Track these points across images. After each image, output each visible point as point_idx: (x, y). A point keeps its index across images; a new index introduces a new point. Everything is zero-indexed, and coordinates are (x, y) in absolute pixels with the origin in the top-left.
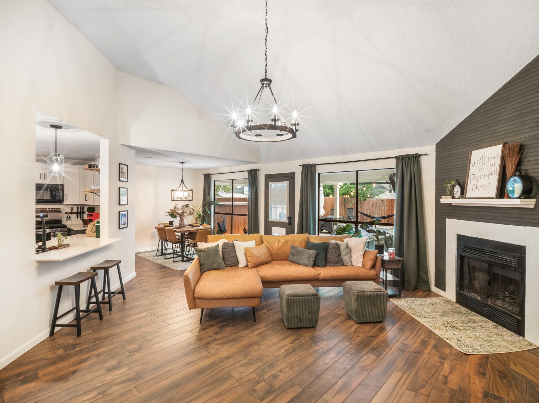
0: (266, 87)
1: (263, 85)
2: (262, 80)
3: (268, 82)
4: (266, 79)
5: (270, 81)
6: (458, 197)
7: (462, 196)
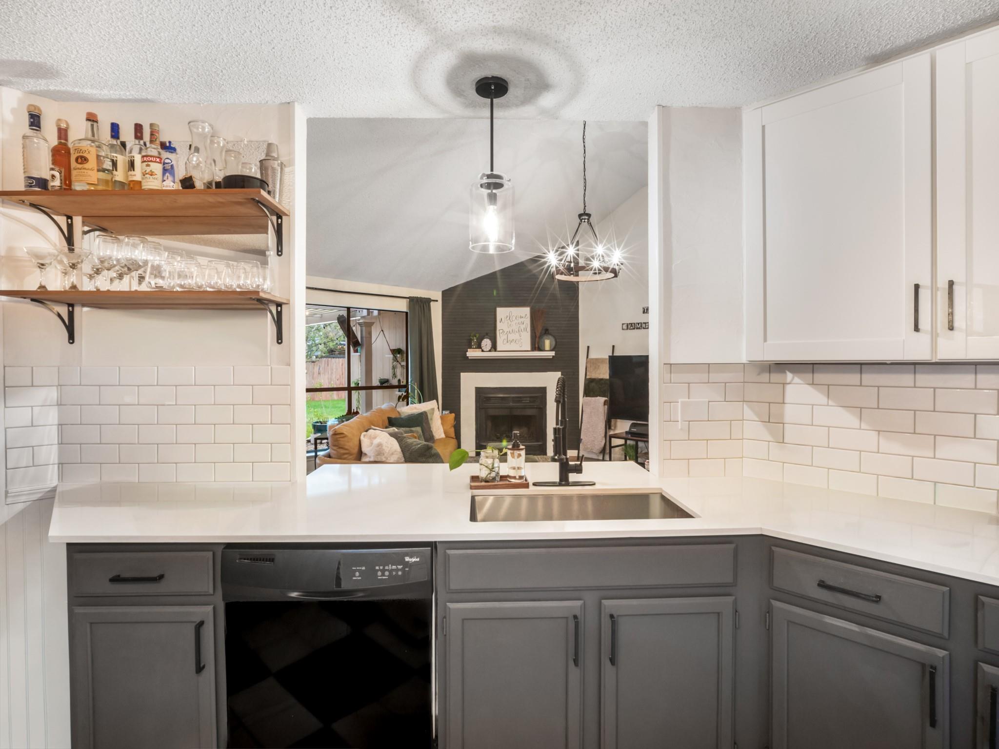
0: (585, 222)
1: (581, 220)
2: (580, 216)
3: (587, 218)
4: (585, 214)
5: (589, 215)
6: (488, 350)
7: (493, 349)
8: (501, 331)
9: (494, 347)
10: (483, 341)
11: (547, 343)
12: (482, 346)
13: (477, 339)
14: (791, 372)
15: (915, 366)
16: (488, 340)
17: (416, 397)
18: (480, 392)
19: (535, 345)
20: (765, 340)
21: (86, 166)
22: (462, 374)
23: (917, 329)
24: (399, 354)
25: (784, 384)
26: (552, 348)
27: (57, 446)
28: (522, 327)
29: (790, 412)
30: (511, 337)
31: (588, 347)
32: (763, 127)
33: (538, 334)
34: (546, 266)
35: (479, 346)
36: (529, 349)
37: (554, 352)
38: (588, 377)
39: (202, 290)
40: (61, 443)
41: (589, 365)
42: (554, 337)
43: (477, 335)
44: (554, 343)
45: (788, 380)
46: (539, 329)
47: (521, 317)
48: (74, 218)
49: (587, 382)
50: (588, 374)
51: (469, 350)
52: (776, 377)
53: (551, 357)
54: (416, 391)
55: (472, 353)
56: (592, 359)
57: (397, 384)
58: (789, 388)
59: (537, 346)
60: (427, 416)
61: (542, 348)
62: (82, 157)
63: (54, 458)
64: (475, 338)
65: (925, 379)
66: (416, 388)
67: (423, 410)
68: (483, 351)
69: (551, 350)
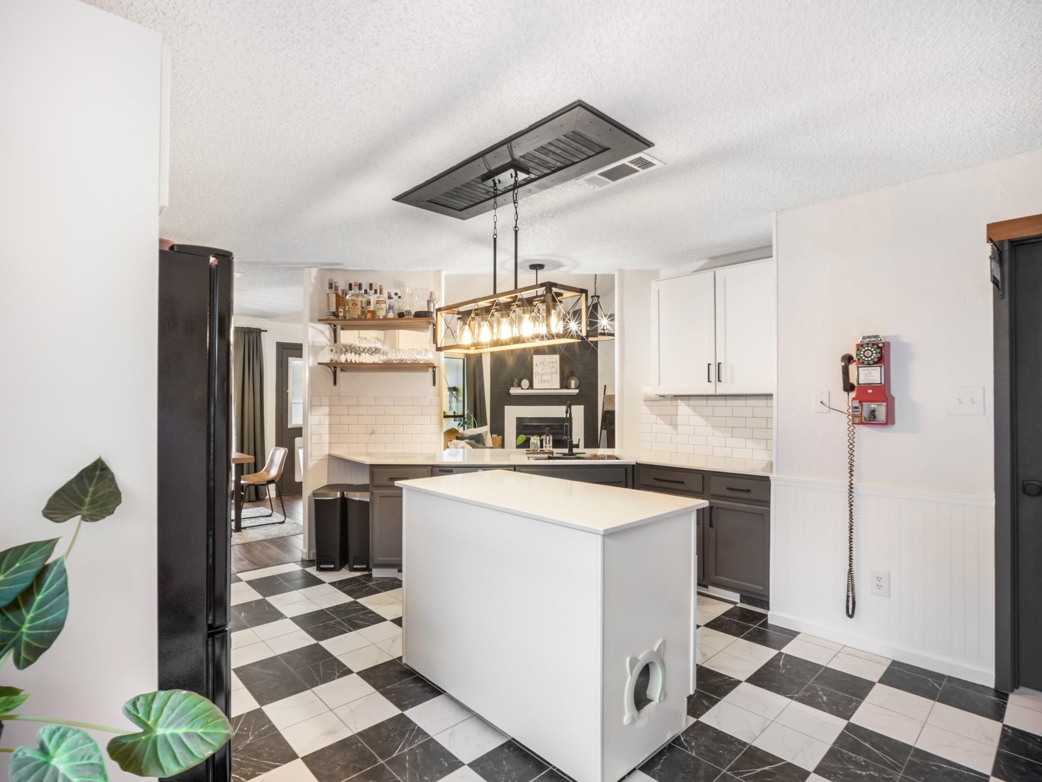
6: (526, 388)
7: (530, 388)
8: (536, 374)
9: (531, 386)
10: (522, 382)
11: (573, 383)
12: (522, 385)
13: (518, 380)
14: (681, 400)
15: (708, 396)
16: (526, 380)
17: (472, 423)
18: (519, 420)
19: (563, 384)
20: (659, 385)
21: (357, 307)
22: (506, 407)
23: (709, 381)
24: (454, 391)
25: (677, 406)
26: (577, 386)
27: (328, 435)
28: (553, 370)
29: (680, 419)
30: (544, 378)
31: (605, 386)
32: (659, 290)
33: (565, 376)
34: (569, 330)
35: (519, 385)
36: (559, 387)
37: (578, 390)
38: (605, 409)
39: (403, 362)
40: (330, 433)
41: (605, 400)
42: (578, 378)
43: (518, 377)
44: (578, 383)
45: (679, 404)
46: (567, 371)
47: (552, 363)
48: (337, 326)
49: (604, 413)
50: (605, 407)
51: (511, 388)
52: (674, 403)
53: (576, 394)
54: (472, 419)
55: (514, 391)
56: (608, 395)
57: (453, 414)
58: (679, 407)
59: (564, 385)
60: (482, 435)
61: (568, 387)
62: (355, 303)
63: (327, 441)
64: (516, 379)
65: (711, 402)
66: (472, 417)
67: (479, 433)
68: (522, 389)
69: (576, 388)
